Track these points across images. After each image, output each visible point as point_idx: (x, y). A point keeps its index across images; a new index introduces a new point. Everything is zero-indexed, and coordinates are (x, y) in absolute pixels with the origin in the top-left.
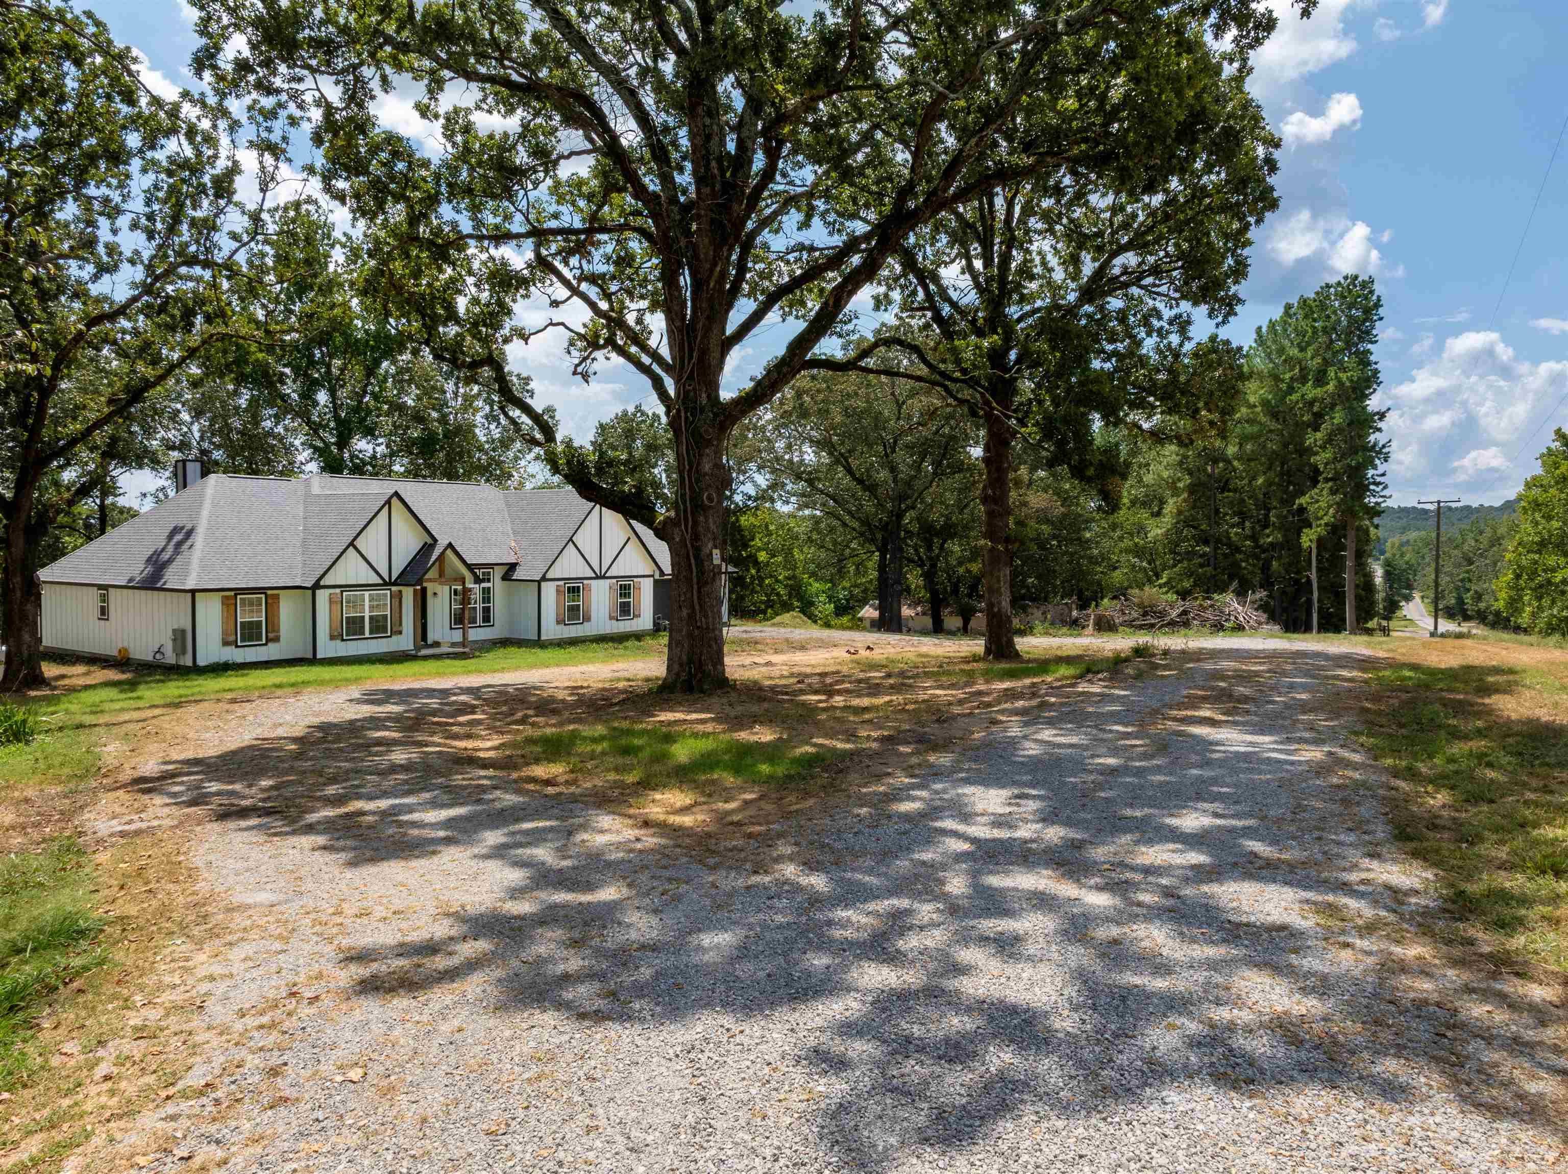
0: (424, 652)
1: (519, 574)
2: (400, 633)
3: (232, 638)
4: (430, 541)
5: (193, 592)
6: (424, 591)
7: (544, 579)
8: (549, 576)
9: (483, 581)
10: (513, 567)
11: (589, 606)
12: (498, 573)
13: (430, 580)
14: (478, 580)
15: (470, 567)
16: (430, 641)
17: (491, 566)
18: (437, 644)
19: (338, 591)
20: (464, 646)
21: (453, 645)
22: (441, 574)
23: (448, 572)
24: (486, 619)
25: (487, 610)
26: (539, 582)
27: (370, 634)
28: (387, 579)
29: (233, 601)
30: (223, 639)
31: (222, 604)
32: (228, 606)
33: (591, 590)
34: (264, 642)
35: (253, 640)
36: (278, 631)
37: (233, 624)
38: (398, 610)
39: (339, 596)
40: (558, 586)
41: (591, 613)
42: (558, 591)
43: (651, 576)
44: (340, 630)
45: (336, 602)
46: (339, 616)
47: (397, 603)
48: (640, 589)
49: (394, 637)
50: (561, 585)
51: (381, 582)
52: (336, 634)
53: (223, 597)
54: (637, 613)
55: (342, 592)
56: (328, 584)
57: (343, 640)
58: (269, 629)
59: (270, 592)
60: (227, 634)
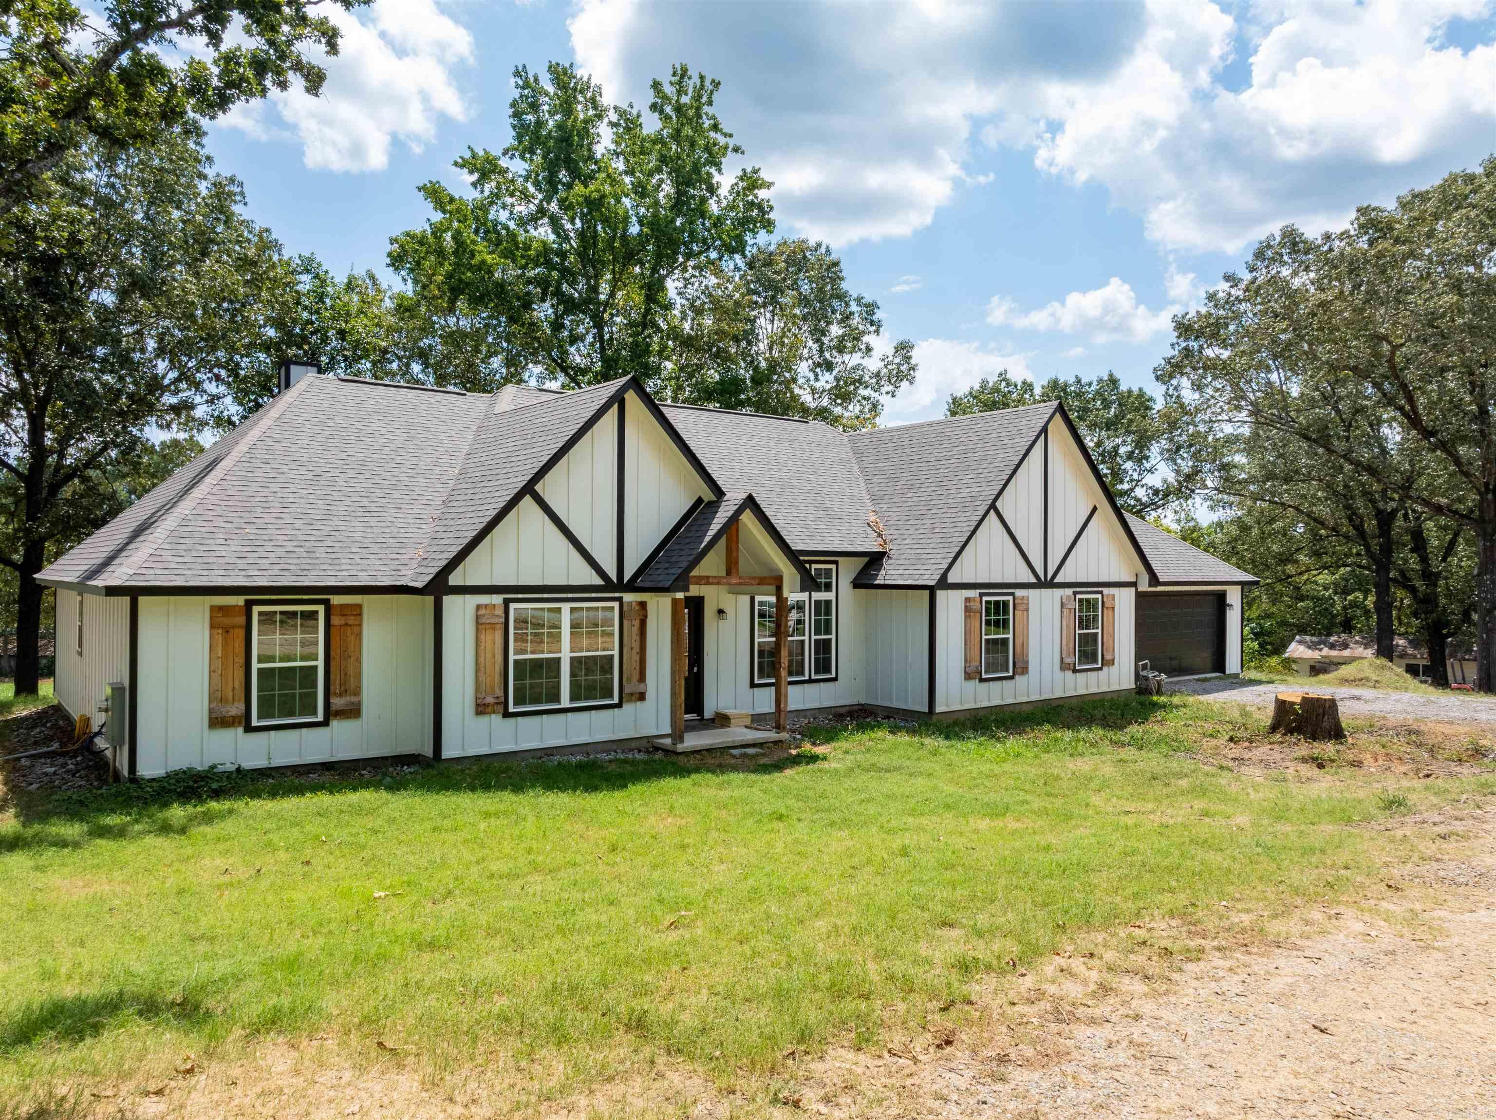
0: (692, 741)
1: (888, 574)
2: (642, 697)
3: (236, 709)
4: (708, 496)
5: (134, 593)
6: (696, 605)
7: (943, 583)
8: (952, 578)
9: (818, 588)
10: (875, 560)
11: (1025, 646)
12: (847, 571)
13: (706, 580)
14: (810, 583)
15: (793, 556)
16: (708, 713)
17: (833, 555)
18: (722, 720)
19: (497, 599)
20: (779, 727)
21: (758, 720)
22: (731, 565)
23: (745, 565)
24: (823, 665)
25: (823, 648)
26: (932, 590)
27: (572, 699)
28: (613, 575)
29: (242, 620)
30: (211, 711)
31: (212, 627)
32: (227, 631)
33: (1027, 610)
34: (320, 717)
35: (291, 714)
36: (357, 692)
37: (240, 674)
38: (636, 646)
39: (500, 612)
40: (968, 600)
41: (1027, 656)
42: (967, 610)
43: (1134, 584)
44: (500, 693)
45: (492, 626)
46: (499, 658)
47: (635, 630)
48: (1113, 608)
49: (628, 708)
50: (974, 599)
51: (598, 581)
52: (490, 700)
53: (215, 610)
54: (1108, 657)
55: (507, 602)
56: (472, 581)
57: (507, 715)
58: (335, 687)
59: (336, 600)
60: (223, 700)
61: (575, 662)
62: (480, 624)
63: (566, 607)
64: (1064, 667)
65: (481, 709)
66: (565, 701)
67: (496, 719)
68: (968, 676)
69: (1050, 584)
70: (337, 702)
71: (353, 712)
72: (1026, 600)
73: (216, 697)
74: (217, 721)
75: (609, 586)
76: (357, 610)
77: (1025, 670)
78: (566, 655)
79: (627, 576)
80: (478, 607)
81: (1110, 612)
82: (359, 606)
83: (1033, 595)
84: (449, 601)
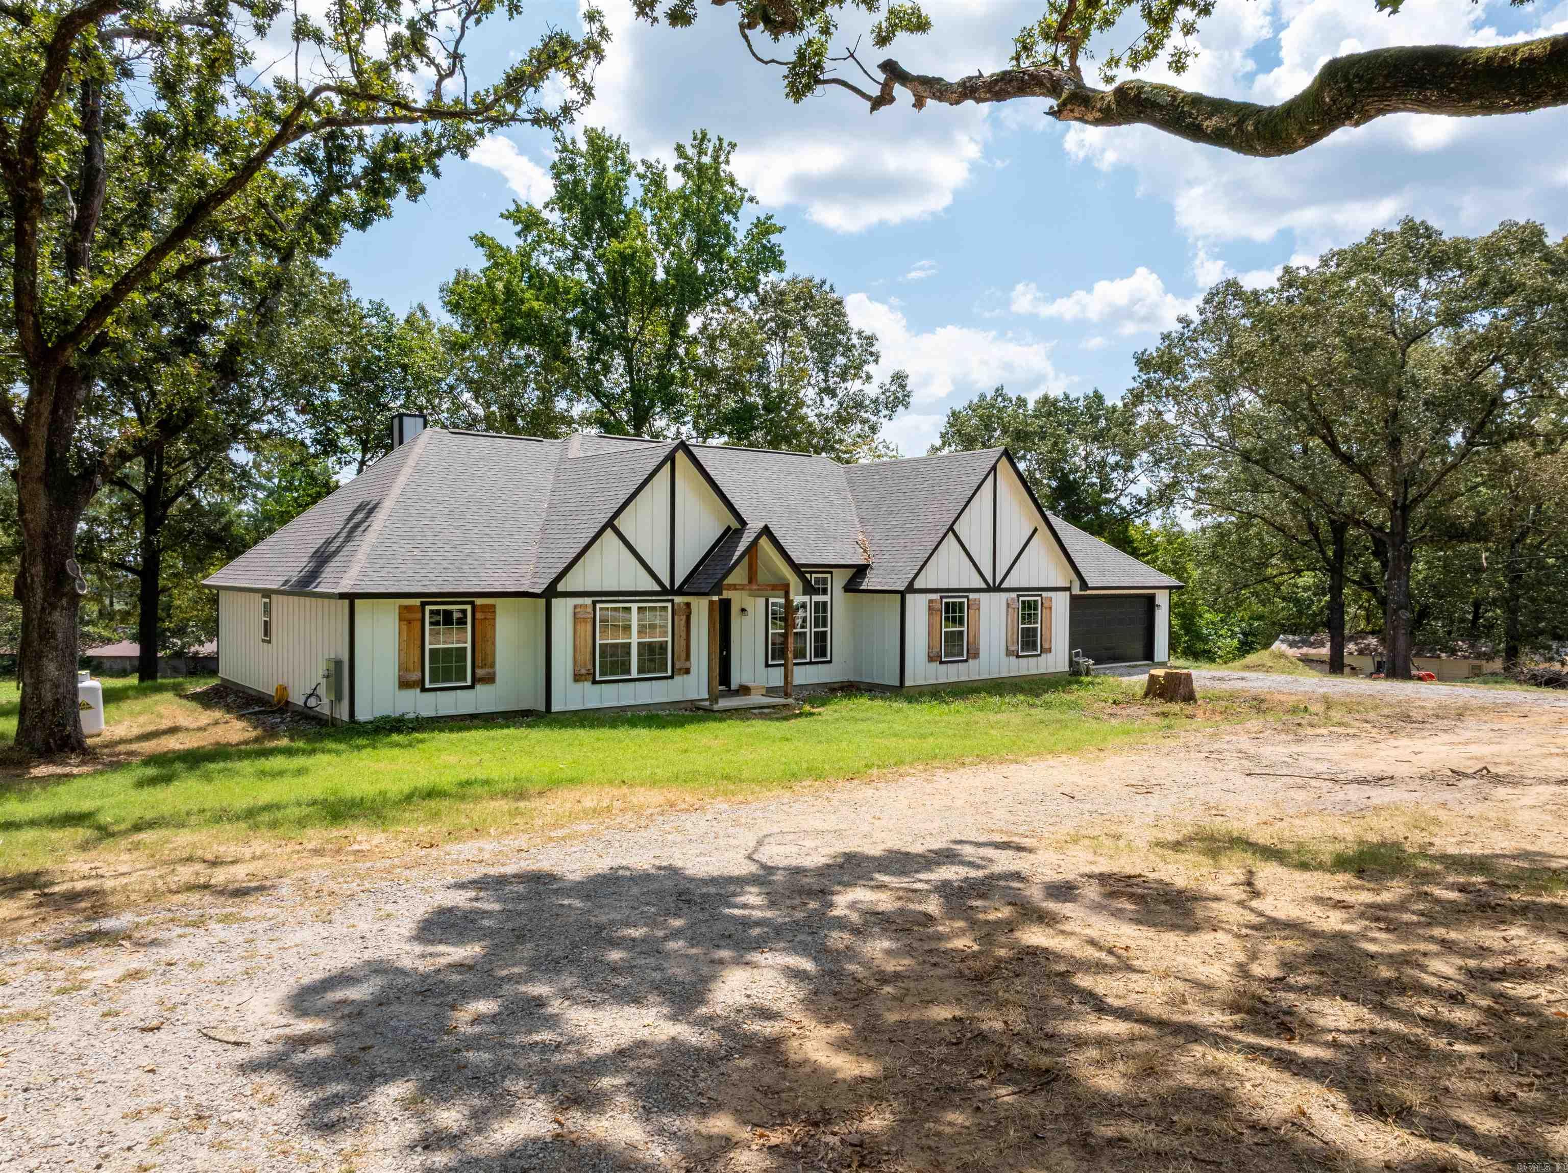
0: (723, 704)
1: (869, 583)
2: (687, 671)
3: (415, 676)
4: (735, 525)
5: (351, 597)
6: (725, 605)
7: (911, 589)
8: (918, 584)
9: (816, 591)
10: (861, 570)
11: (977, 636)
12: (839, 580)
13: (734, 587)
14: (809, 589)
15: (797, 568)
16: (734, 686)
17: (829, 568)
18: (745, 690)
19: (588, 601)
20: (787, 695)
21: (770, 691)
22: (752, 577)
23: (762, 576)
24: (821, 651)
25: (821, 638)
26: (903, 594)
27: (640, 671)
28: (667, 583)
29: (419, 615)
30: (400, 677)
31: (400, 620)
32: (410, 622)
33: (979, 609)
34: (469, 683)
35: (450, 681)
36: (493, 665)
37: (418, 652)
38: (684, 635)
39: (590, 610)
40: (931, 601)
41: (979, 644)
42: (930, 609)
43: (1068, 589)
44: (590, 667)
45: (585, 620)
46: (590, 642)
47: (683, 622)
48: (1051, 608)
49: (678, 679)
50: (936, 600)
51: (657, 588)
52: (583, 671)
53: (404, 609)
54: (1046, 646)
55: (594, 603)
56: (570, 589)
57: (595, 682)
58: (479, 662)
59: (479, 601)
60: (407, 670)
61: (641, 646)
62: (576, 619)
63: (634, 607)
64: (1009, 653)
65: (578, 678)
66: (634, 674)
67: (588, 685)
68: (931, 659)
69: (998, 589)
70: (480, 672)
71: (490, 679)
72: (978, 603)
73: (403, 668)
74: (404, 684)
75: (664, 591)
76: (492, 608)
78: (634, 641)
79: (676, 586)
80: (575, 607)
81: (1048, 611)
82: (494, 606)
83: (983, 596)
84: (555, 601)
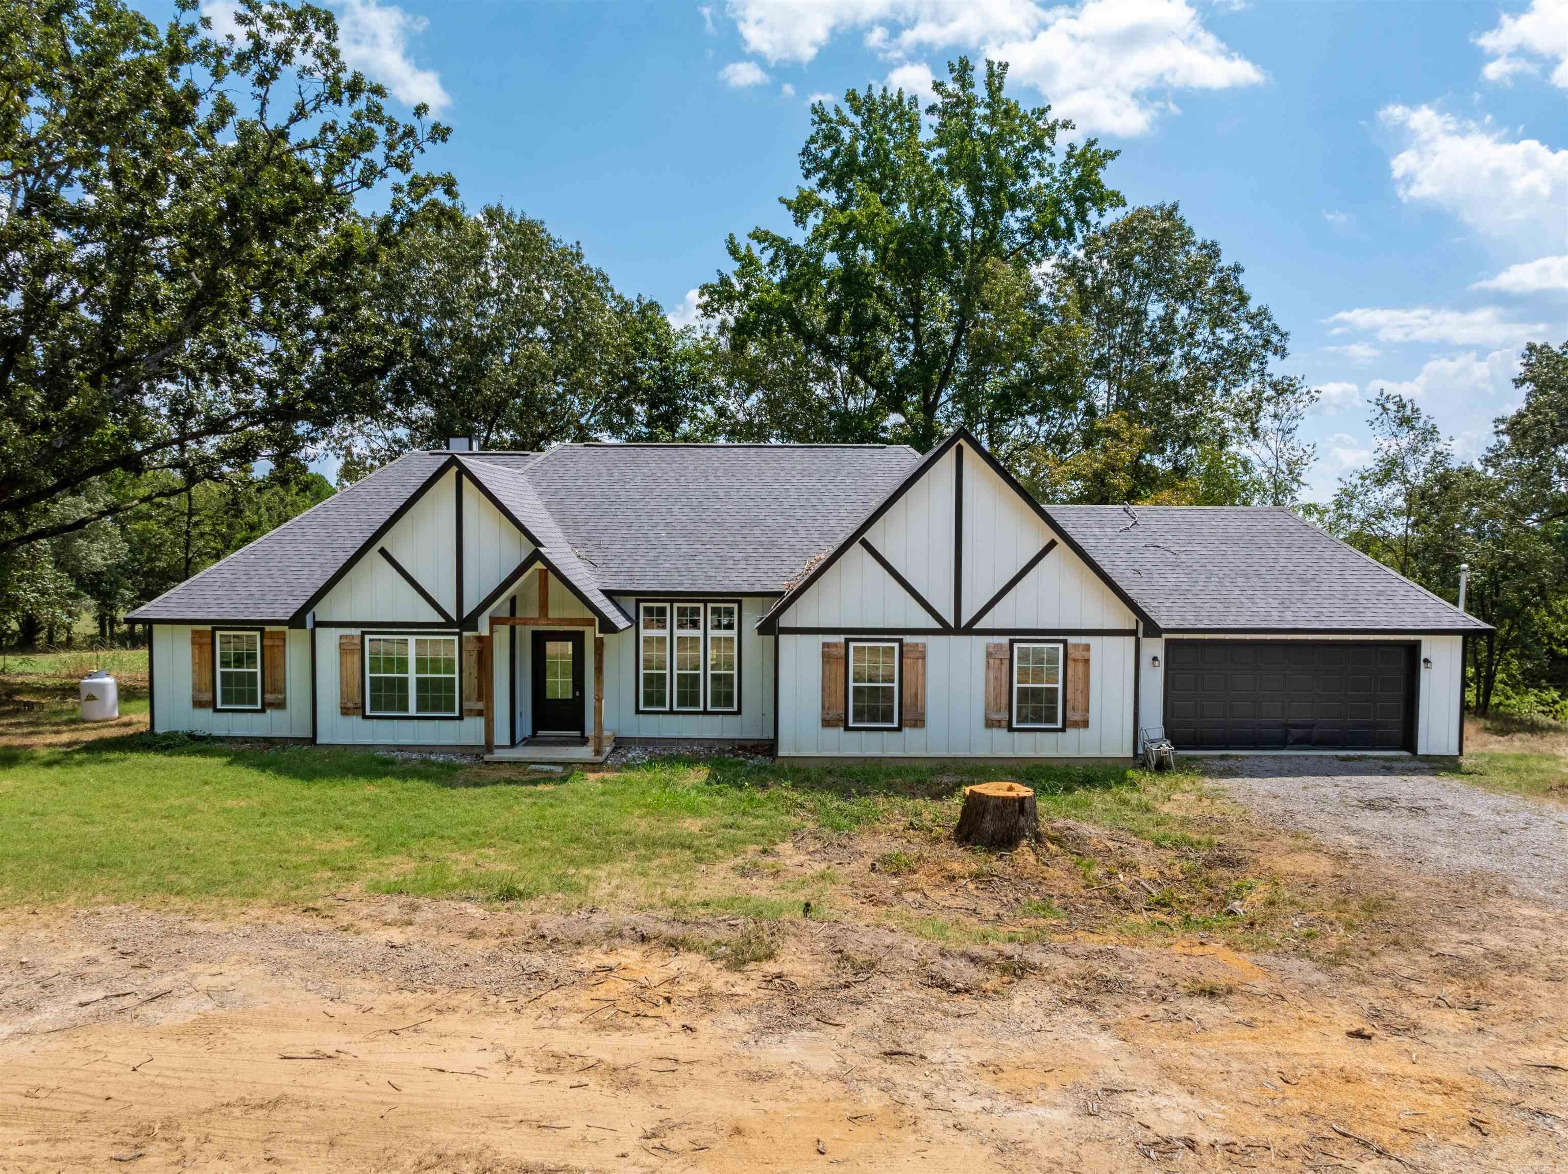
3: (207, 697)
5: (147, 623)
9: (713, 625)
11: (919, 697)
19: (355, 632)
25: (723, 682)
26: (776, 633)
27: (419, 709)
28: (453, 614)
29: (209, 640)
30: (193, 696)
31: (193, 643)
32: (201, 646)
33: (924, 658)
34: (259, 707)
35: (244, 703)
36: (283, 691)
37: (208, 676)
38: (474, 672)
39: (357, 641)
40: (825, 645)
41: (923, 707)
42: (825, 655)
44: (359, 701)
45: (352, 652)
46: (358, 674)
48: (1087, 661)
49: (468, 721)
50: (835, 645)
51: (441, 619)
52: (350, 705)
53: (195, 632)
54: (1072, 716)
55: (363, 634)
57: (365, 717)
58: (268, 687)
59: (268, 628)
60: (200, 690)
61: (421, 683)
62: (344, 650)
63: (412, 640)
64: (992, 724)
65: (345, 711)
66: (412, 711)
67: (357, 719)
68: (827, 723)
69: (969, 630)
70: (269, 697)
71: (280, 705)
72: (921, 647)
73: (197, 689)
74: (198, 704)
75: (449, 623)
76: (282, 636)
77: (919, 722)
78: (412, 676)
79: (465, 616)
80: (340, 637)
81: (1080, 666)
82: (284, 633)
83: (930, 640)
84: (321, 632)
